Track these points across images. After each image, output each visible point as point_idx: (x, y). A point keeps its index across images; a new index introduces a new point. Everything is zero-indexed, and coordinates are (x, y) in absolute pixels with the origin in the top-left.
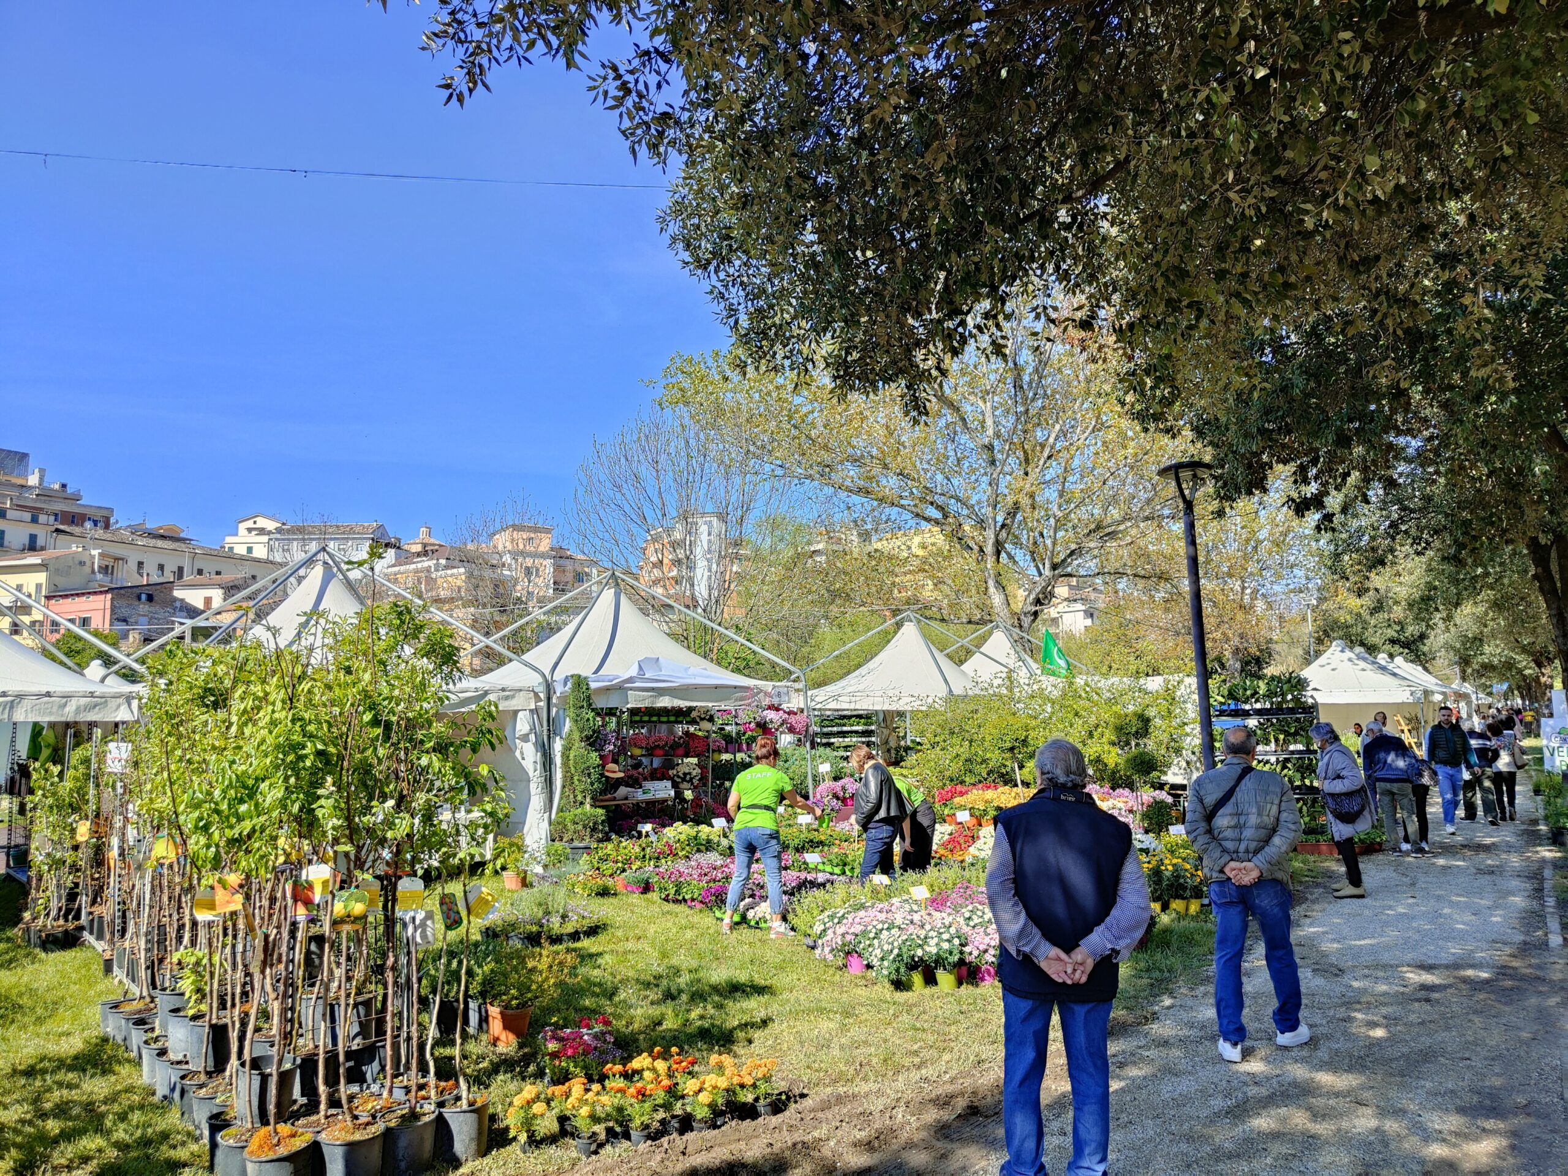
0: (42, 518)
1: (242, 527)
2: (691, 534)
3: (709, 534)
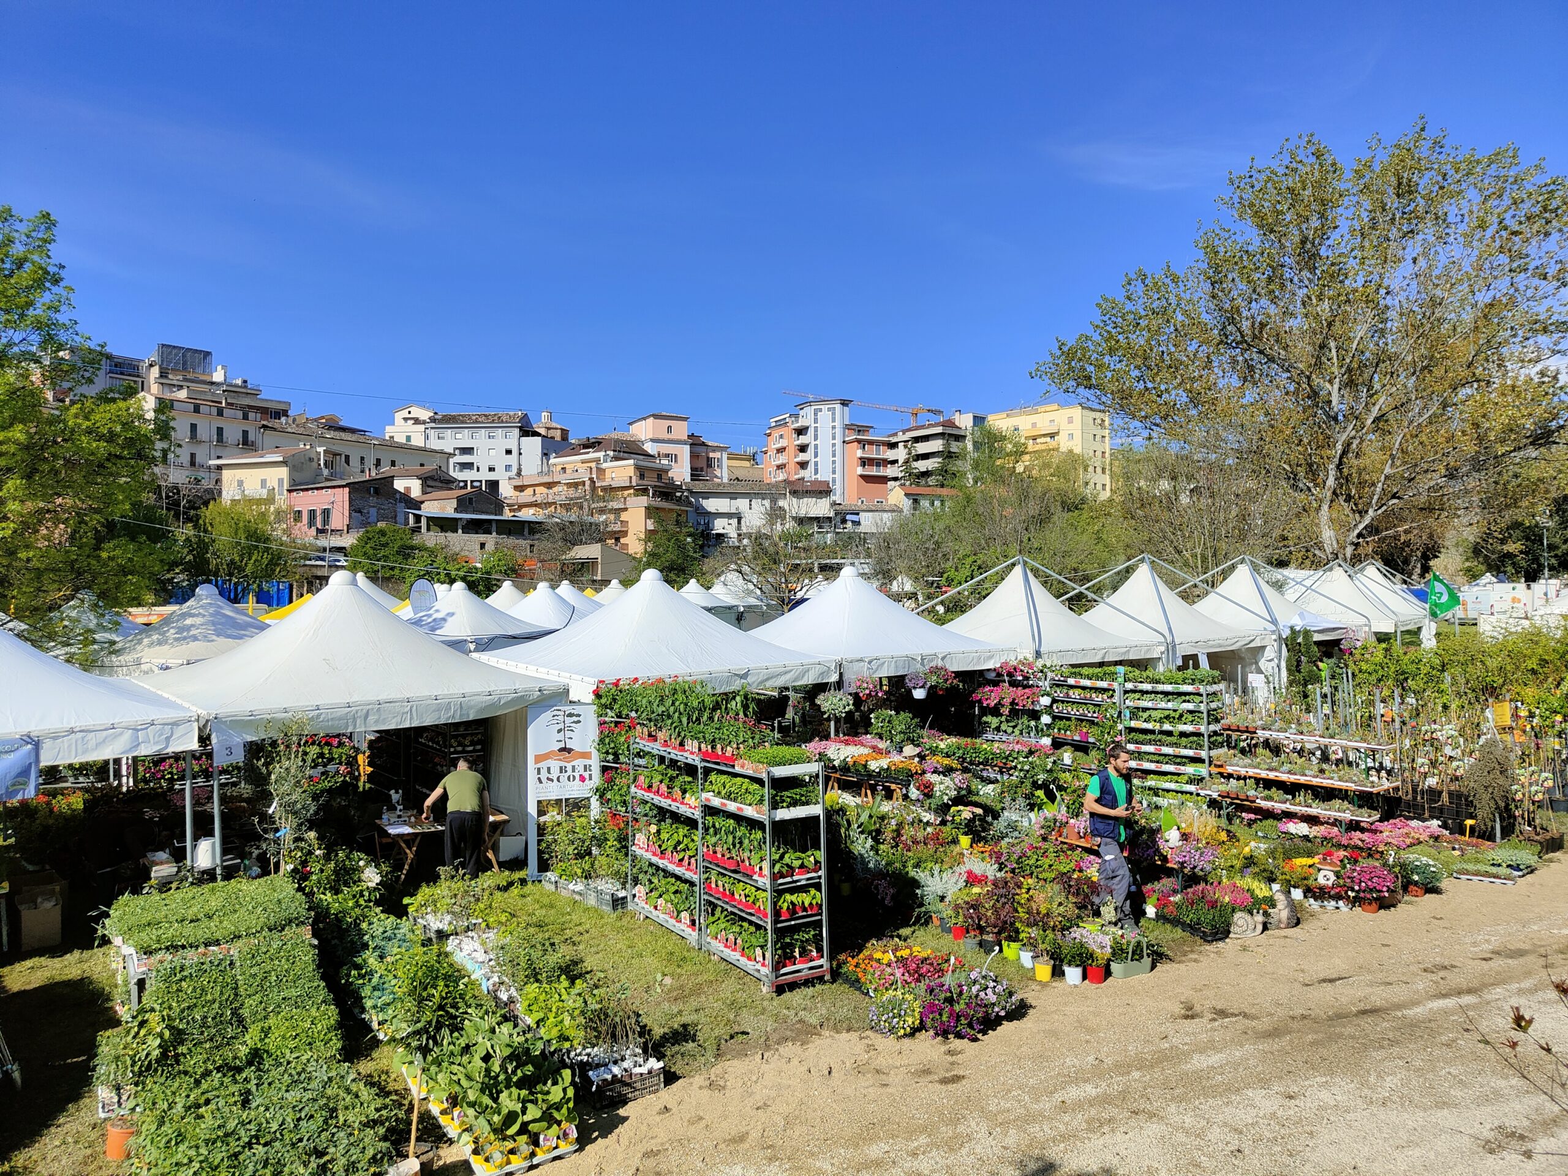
0: (251, 415)
1: (399, 416)
2: (816, 421)
3: (834, 420)
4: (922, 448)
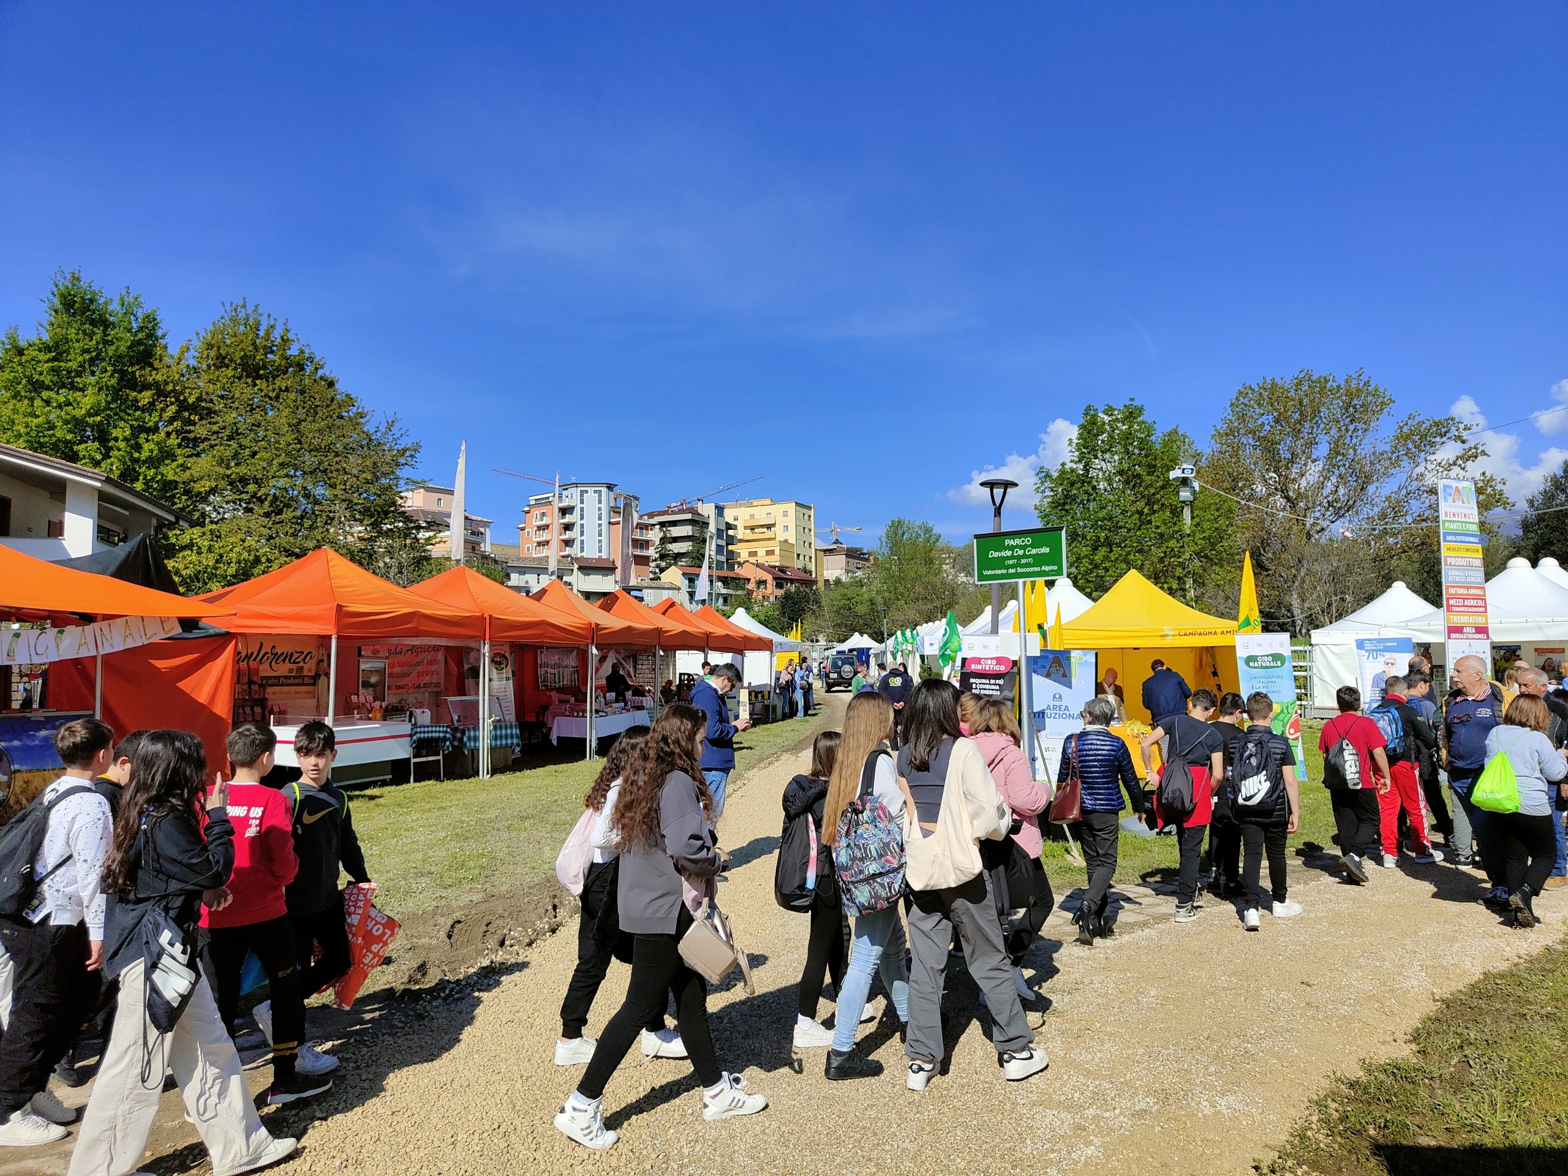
2: (582, 502)
3: (600, 502)
4: (676, 531)
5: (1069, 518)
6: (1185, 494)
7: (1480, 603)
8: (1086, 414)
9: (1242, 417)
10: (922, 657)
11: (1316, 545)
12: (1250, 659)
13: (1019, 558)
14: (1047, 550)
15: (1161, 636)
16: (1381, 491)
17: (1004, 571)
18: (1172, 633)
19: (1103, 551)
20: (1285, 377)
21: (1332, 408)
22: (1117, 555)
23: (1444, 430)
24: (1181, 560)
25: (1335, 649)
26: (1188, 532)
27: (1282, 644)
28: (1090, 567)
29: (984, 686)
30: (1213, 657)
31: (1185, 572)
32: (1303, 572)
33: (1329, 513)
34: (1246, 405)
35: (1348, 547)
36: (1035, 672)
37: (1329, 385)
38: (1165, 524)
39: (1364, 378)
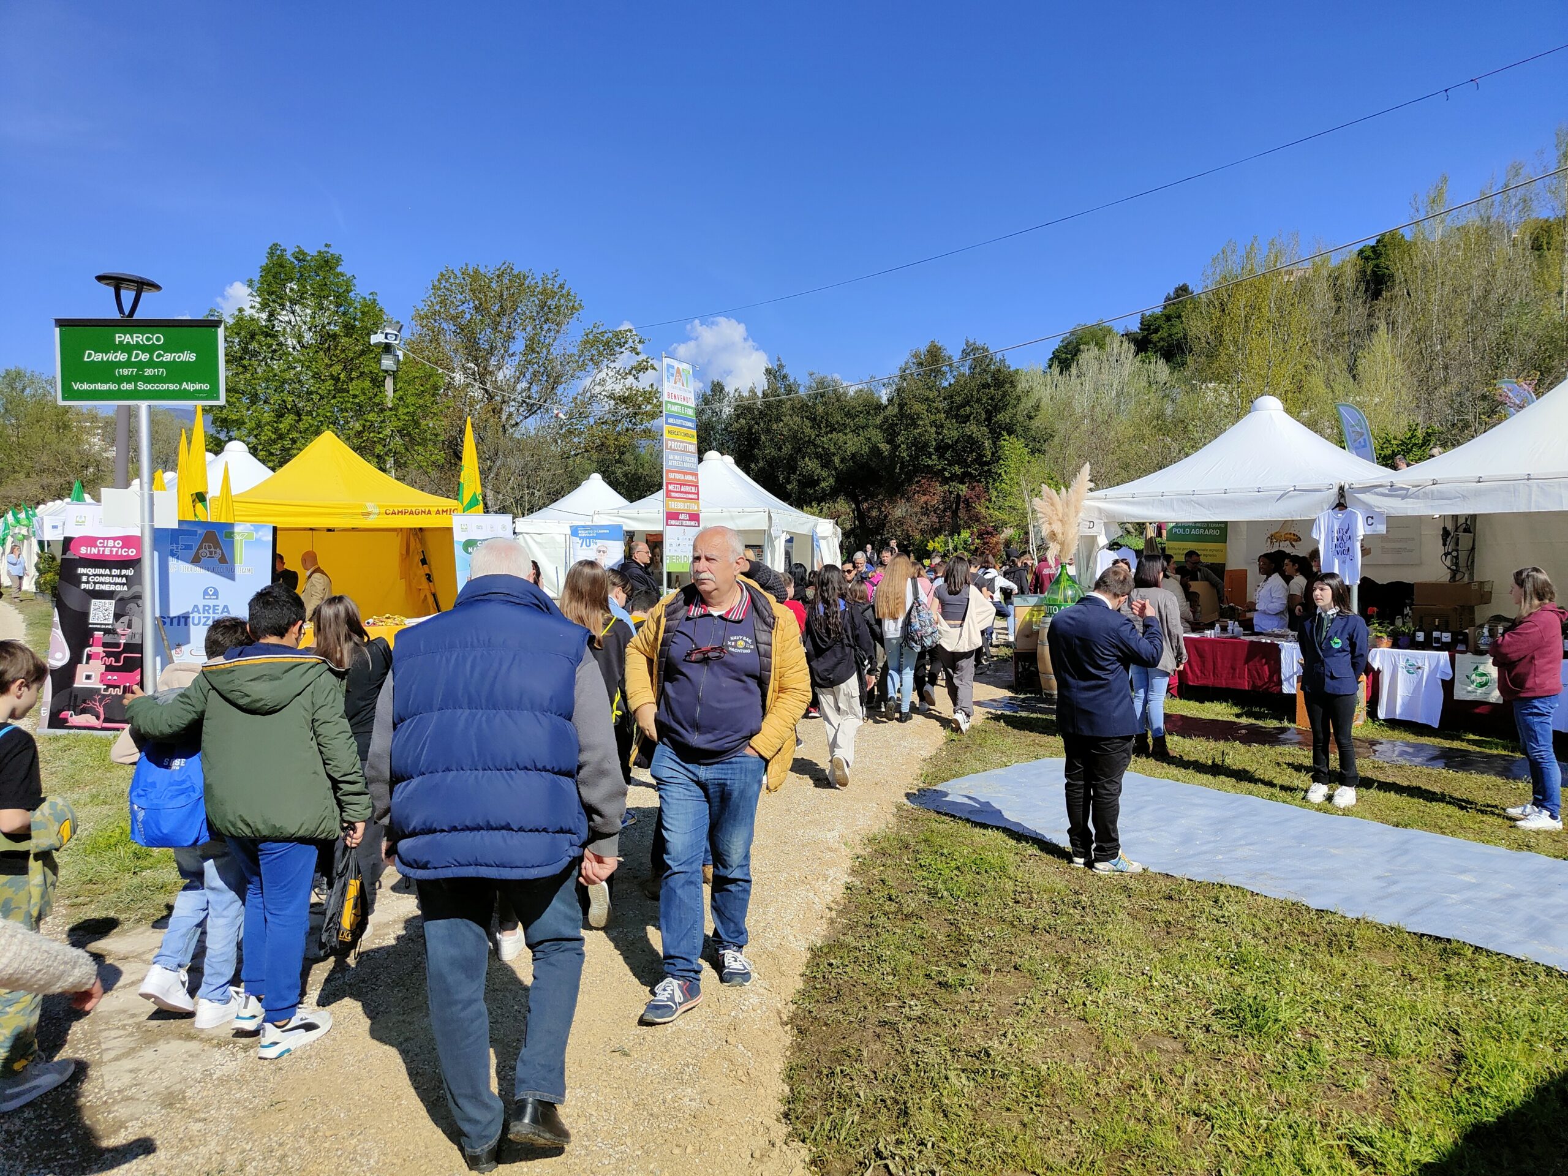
5: (248, 376)
6: (387, 363)
7: (694, 490)
8: (272, 254)
9: (443, 303)
10: (41, 543)
11: (511, 439)
12: (469, 544)
13: (141, 365)
14: (192, 357)
15: (363, 514)
16: (568, 391)
17: (113, 387)
18: (377, 511)
19: (290, 419)
20: (489, 267)
21: (529, 306)
22: (307, 425)
23: (623, 340)
24: (381, 436)
25: (538, 538)
26: (390, 406)
27: (504, 528)
28: (274, 436)
29: (102, 579)
30: (422, 541)
31: (386, 449)
32: (498, 464)
33: (522, 409)
34: (448, 290)
35: (538, 444)
36: (173, 555)
37: (527, 282)
38: (364, 394)
39: (559, 280)
